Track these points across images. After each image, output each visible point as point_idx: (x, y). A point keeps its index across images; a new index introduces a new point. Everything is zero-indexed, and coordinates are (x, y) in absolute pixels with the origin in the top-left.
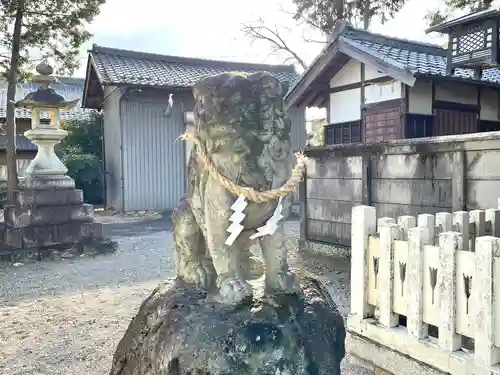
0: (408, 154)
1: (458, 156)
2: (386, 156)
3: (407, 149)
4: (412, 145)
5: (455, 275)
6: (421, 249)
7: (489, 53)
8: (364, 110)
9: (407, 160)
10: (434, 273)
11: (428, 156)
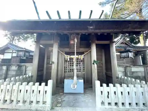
0: (16, 66)
1: (25, 67)
2: (11, 66)
3: (16, 65)
4: (17, 65)
5: (12, 89)
6: (6, 86)
7: (23, 55)
8: (12, 57)
9: (16, 67)
10: (8, 90)
11: (20, 67)
